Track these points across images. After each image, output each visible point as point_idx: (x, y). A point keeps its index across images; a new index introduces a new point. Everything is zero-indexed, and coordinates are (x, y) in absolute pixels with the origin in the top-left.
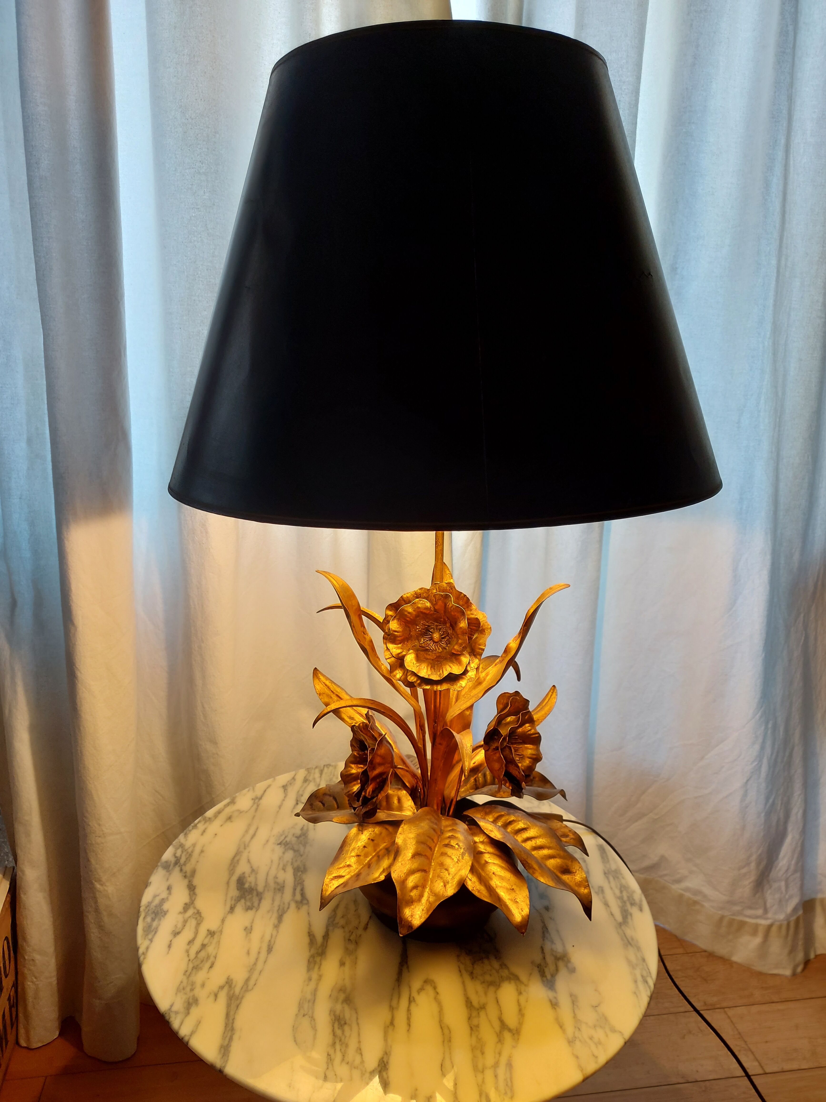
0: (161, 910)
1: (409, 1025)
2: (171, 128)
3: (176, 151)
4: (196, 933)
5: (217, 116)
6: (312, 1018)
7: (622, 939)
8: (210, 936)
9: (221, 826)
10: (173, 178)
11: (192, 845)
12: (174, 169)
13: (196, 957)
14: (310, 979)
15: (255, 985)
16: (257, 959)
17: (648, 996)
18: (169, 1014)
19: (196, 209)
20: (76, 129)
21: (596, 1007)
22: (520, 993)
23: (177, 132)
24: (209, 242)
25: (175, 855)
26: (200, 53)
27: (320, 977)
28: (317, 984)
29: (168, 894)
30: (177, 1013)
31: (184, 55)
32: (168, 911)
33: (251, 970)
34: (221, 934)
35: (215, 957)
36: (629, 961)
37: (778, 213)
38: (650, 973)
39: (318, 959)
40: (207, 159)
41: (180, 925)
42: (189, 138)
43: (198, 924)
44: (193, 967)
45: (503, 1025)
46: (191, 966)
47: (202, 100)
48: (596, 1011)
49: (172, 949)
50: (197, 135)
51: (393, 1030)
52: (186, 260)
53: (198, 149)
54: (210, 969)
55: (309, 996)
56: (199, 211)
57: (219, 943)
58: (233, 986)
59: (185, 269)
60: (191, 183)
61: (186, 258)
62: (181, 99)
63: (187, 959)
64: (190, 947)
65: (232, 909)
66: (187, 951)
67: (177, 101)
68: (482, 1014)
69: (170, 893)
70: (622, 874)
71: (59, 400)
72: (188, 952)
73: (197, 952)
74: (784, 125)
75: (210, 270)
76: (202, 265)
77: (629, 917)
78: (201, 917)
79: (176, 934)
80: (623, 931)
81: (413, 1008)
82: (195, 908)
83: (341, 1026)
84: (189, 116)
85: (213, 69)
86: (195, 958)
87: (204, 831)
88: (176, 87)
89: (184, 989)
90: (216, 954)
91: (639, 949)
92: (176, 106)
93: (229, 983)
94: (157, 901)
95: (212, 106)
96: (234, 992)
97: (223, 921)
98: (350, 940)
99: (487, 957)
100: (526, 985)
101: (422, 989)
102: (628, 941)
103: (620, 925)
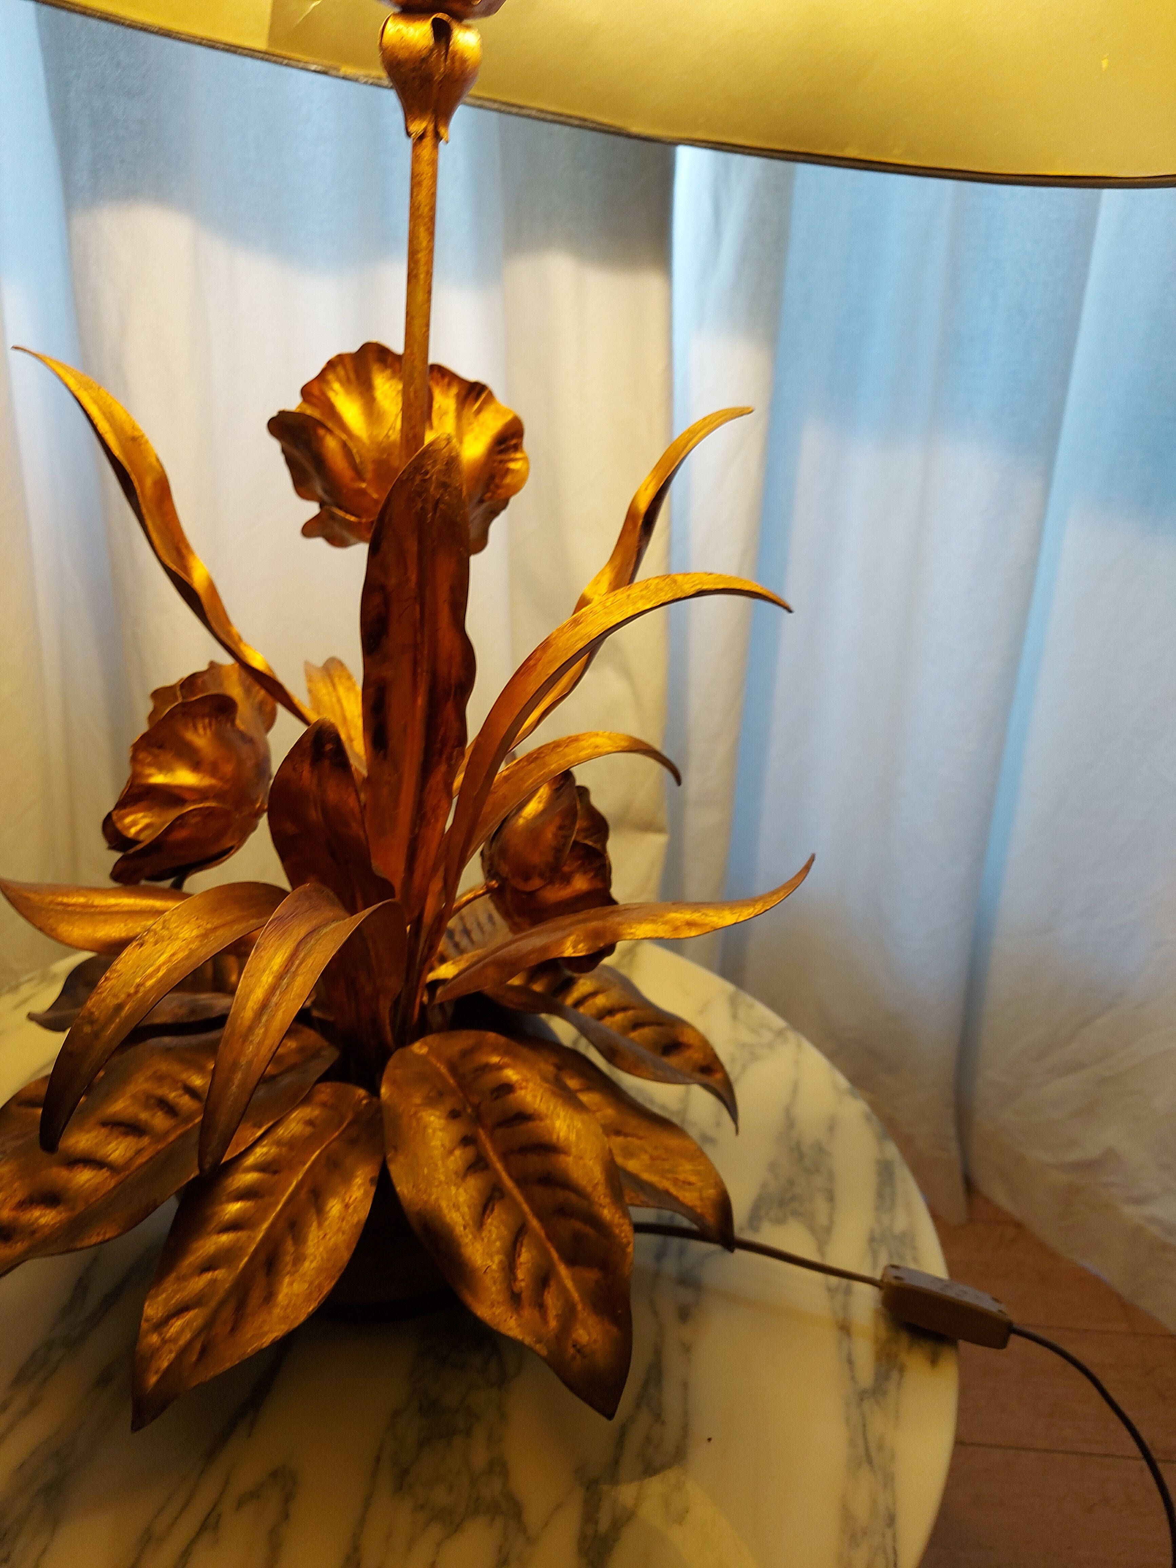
7: (852, 1443)
36: (847, 1516)
39: (57, 1356)
70: (914, 1248)
77: (895, 1375)
80: (863, 1417)
91: (888, 1480)
99: (468, 1433)
100: (531, 1541)
101: (253, 1495)
102: (867, 1450)
103: (862, 1396)
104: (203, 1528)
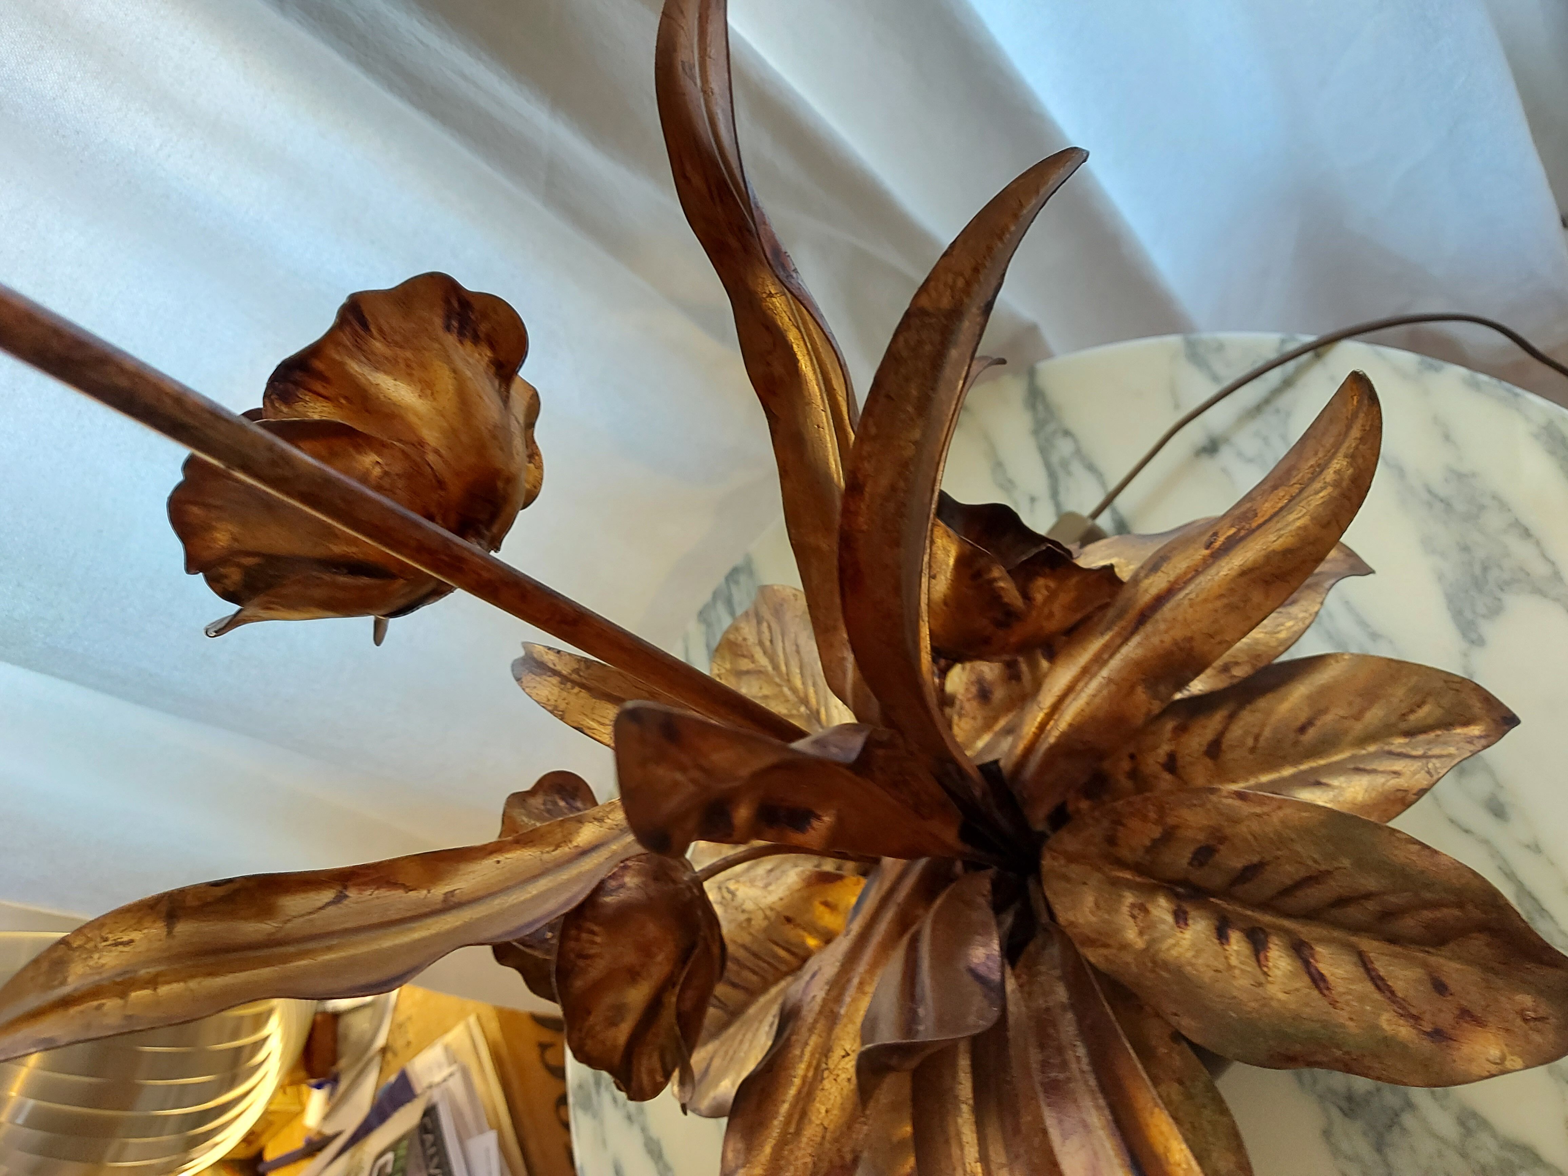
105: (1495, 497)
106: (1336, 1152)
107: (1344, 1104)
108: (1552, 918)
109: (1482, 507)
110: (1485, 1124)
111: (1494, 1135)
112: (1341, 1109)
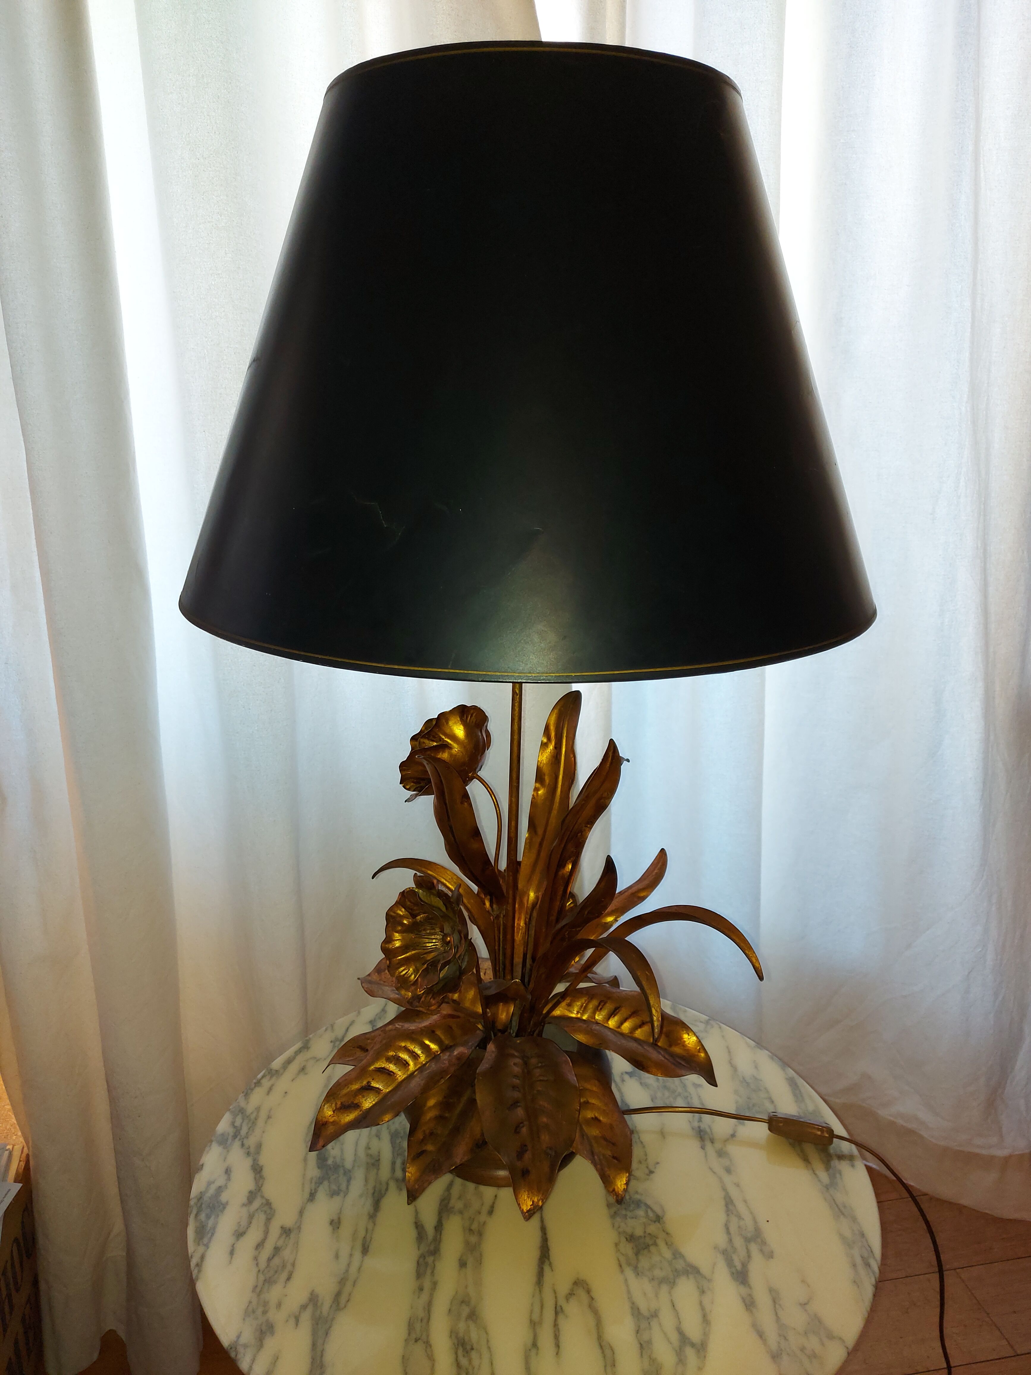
0: (218, 1202)
1: (558, 1346)
2: (178, 171)
3: (185, 201)
4: (266, 1232)
5: (237, 153)
6: (428, 1344)
7: (831, 1208)
8: (284, 1236)
9: (292, 1081)
10: (183, 236)
11: (256, 1109)
12: (184, 225)
13: (268, 1266)
14: (421, 1289)
15: (348, 1301)
16: (349, 1265)
17: (873, 1285)
18: (236, 1349)
19: (216, 275)
20: (55, 180)
21: (805, 1304)
22: (703, 1292)
23: (185, 176)
24: (235, 316)
25: (233, 1124)
26: (210, 72)
27: (435, 1284)
28: (431, 1295)
29: (227, 1180)
30: (245, 1346)
31: (189, 76)
32: (227, 1203)
33: (342, 1281)
34: (300, 1231)
35: (293, 1265)
36: (843, 1238)
37: (970, 241)
38: (872, 1252)
39: (430, 1259)
40: (227, 209)
41: (244, 1223)
42: (202, 183)
43: (269, 1220)
44: (265, 1280)
45: (684, 1339)
46: (262, 1278)
47: (217, 132)
48: (806, 1310)
49: (234, 1256)
50: (213, 178)
51: (537, 1354)
52: (206, 341)
53: (214, 197)
54: (287, 1282)
55: (421, 1314)
56: (221, 278)
57: (298, 1244)
58: (319, 1304)
59: (206, 353)
60: (207, 242)
61: (206, 339)
62: (188, 134)
63: (255, 1270)
64: (260, 1252)
65: (312, 1196)
66: (256, 1258)
67: (184, 136)
68: (654, 1323)
69: (229, 1179)
71: (51, 533)
72: (257, 1260)
73: (268, 1259)
74: (972, 126)
75: (239, 353)
76: (228, 347)
77: (838, 1175)
78: (271, 1208)
79: (239, 1234)
80: (832, 1195)
81: (561, 1321)
82: (262, 1197)
83: (467, 1352)
84: (200, 154)
85: (229, 92)
86: (266, 1268)
87: (270, 1090)
88: (181, 118)
89: (254, 1312)
90: (295, 1259)
91: (854, 1219)
92: (183, 143)
93: (313, 1299)
94: (212, 1191)
95: (229, 141)
96: (321, 1312)
97: (301, 1213)
98: (472, 1230)
99: (655, 1244)
100: (709, 1281)
101: (570, 1295)
102: (839, 1209)
103: (827, 1187)
104: (556, 1313)
105: (765, 1088)
106: (618, 1250)
107: (628, 1239)
108: (735, 1206)
109: (760, 1090)
110: (682, 1256)
111: (685, 1260)
112: (626, 1238)
